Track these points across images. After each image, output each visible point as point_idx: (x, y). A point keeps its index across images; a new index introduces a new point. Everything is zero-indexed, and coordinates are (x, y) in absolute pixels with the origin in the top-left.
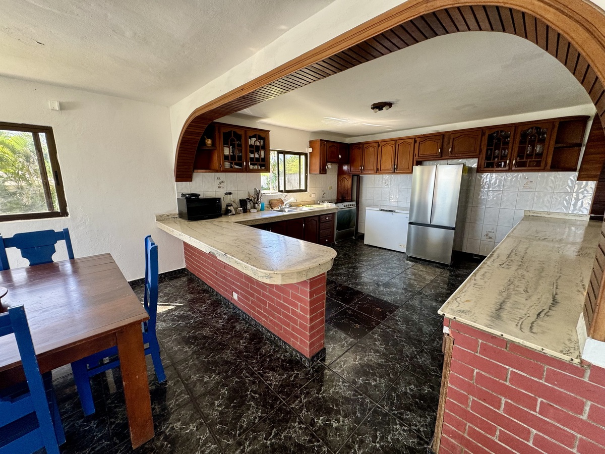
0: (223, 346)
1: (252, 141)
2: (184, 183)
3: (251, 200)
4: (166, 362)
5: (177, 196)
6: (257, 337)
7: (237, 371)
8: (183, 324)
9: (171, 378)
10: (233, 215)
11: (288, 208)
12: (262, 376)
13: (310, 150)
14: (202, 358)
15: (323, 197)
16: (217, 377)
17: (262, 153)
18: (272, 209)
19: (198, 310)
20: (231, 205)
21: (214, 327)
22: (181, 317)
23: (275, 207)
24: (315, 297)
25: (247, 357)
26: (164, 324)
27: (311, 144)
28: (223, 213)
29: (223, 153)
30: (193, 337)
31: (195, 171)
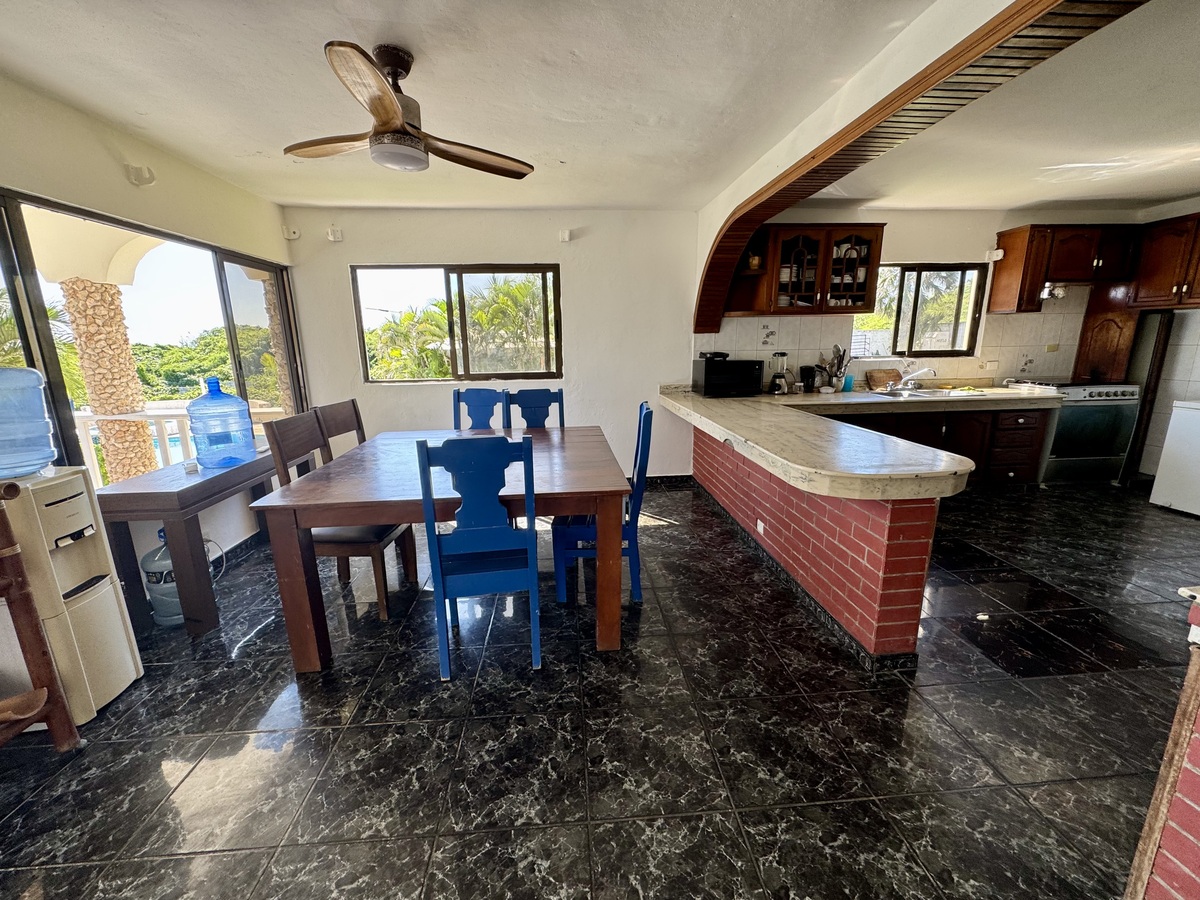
0: (726, 592)
1: (841, 251)
2: (706, 335)
3: (825, 369)
4: (645, 582)
5: (693, 356)
6: (786, 597)
7: (739, 627)
8: (674, 547)
9: (648, 601)
10: (784, 394)
11: (909, 390)
12: (777, 650)
13: (999, 255)
14: (692, 595)
15: (1023, 370)
16: (708, 624)
17: (861, 273)
18: (871, 389)
19: (699, 536)
20: (783, 377)
21: (718, 564)
22: (672, 538)
23: (877, 387)
24: (901, 540)
25: (760, 618)
26: (650, 541)
27: (1003, 240)
28: (767, 390)
29: (779, 278)
30: (685, 567)
31: (727, 314)
